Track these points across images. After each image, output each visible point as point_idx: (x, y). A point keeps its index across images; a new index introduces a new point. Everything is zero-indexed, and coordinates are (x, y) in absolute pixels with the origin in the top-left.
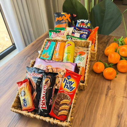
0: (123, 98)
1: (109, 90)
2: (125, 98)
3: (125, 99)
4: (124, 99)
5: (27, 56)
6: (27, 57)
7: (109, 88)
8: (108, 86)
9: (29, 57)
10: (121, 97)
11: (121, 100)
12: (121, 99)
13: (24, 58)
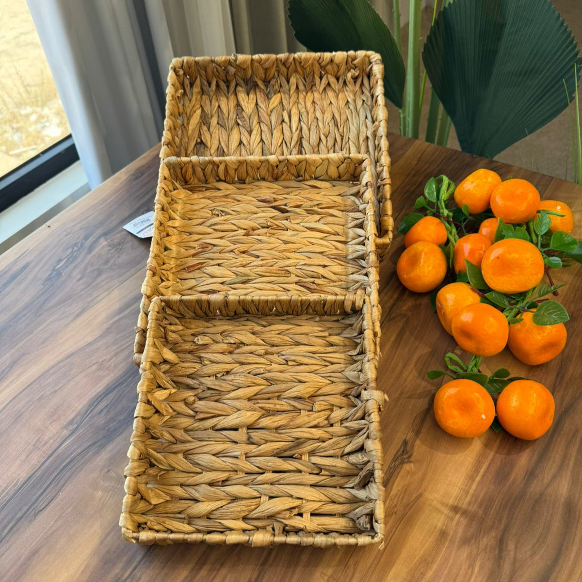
0: (451, 514)
1: (402, 463)
2: (458, 516)
3: (458, 522)
4: (452, 519)
5: (99, 231)
6: (100, 237)
7: (404, 452)
8: (405, 443)
9: (105, 234)
10: (443, 509)
11: (439, 525)
12: (443, 518)
13: (86, 238)
